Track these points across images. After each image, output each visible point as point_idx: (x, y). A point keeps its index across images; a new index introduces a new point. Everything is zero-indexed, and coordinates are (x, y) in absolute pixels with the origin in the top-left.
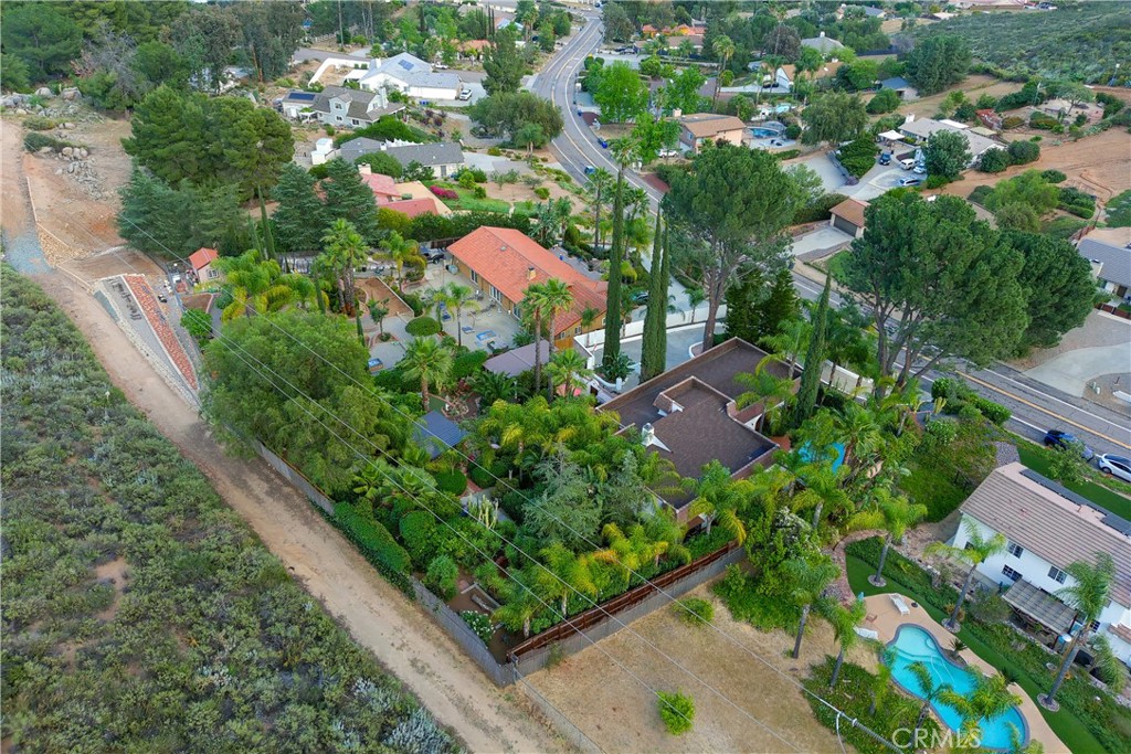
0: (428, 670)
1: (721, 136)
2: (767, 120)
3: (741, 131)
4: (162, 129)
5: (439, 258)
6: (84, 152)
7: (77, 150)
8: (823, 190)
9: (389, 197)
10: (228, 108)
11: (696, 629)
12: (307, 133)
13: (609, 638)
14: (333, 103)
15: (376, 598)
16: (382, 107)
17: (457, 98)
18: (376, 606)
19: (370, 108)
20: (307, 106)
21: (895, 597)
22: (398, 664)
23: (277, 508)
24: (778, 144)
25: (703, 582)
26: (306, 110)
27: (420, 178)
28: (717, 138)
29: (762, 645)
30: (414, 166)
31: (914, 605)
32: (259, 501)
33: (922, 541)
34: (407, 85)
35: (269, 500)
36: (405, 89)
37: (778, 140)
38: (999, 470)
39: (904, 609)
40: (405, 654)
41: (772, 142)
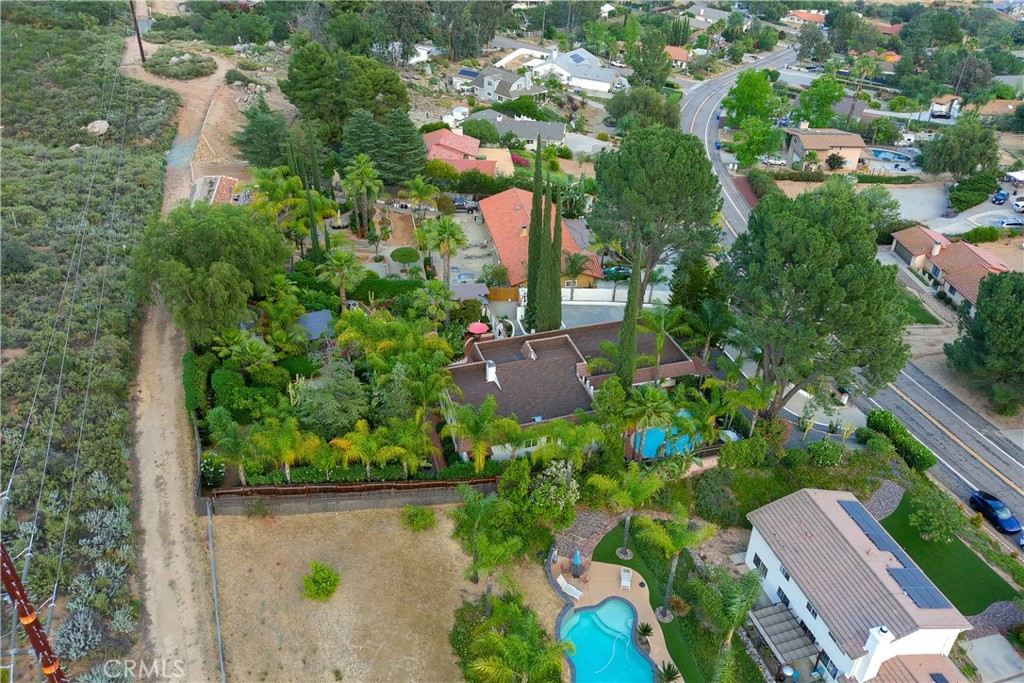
0: (163, 487)
1: (835, 151)
2: (910, 146)
3: (859, 150)
4: (306, 76)
5: (471, 210)
6: (264, 89)
7: (259, 86)
8: (898, 214)
9: (466, 156)
10: (356, 65)
11: (411, 533)
12: (453, 102)
13: (328, 514)
14: (487, 80)
15: (173, 429)
16: (525, 89)
17: (609, 91)
18: (167, 433)
19: (514, 87)
20: (469, 81)
21: (625, 571)
22: (147, 476)
23: (168, 349)
24: (903, 170)
25: (456, 502)
26: (466, 84)
27: (511, 147)
28: (830, 153)
29: (455, 563)
30: (510, 136)
31: (642, 585)
32: (162, 342)
33: (724, 542)
34: (569, 75)
35: (167, 342)
36: (568, 79)
37: (903, 165)
38: (811, 491)
39: (626, 583)
40: (158, 471)
41: (897, 166)
